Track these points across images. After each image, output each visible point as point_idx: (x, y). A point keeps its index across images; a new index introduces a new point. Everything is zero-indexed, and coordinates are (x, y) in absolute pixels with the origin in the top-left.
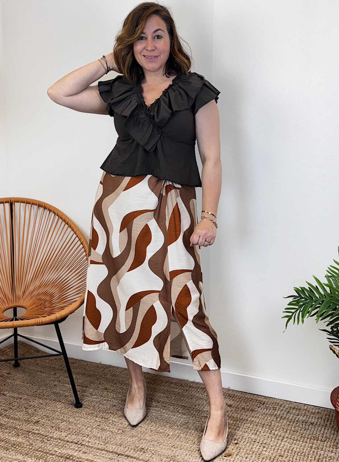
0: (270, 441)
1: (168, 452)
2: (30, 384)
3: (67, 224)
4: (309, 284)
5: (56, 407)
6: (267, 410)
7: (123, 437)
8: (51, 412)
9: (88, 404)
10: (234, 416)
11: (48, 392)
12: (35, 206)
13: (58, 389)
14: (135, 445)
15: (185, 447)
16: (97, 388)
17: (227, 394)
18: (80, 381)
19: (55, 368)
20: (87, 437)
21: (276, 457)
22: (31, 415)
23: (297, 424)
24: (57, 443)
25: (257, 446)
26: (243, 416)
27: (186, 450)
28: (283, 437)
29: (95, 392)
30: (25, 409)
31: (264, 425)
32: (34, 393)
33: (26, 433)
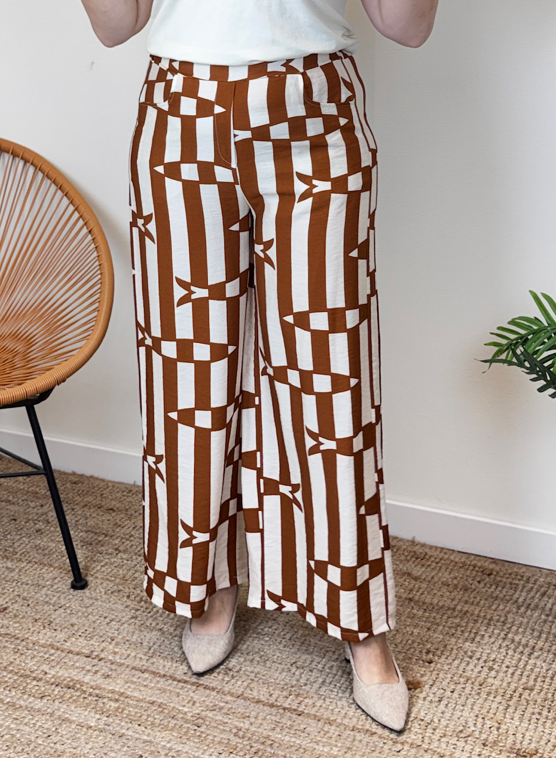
0: (504, 656)
1: (283, 677)
5: (42, 578)
6: (497, 587)
8: (33, 587)
9: (110, 572)
10: (425, 600)
11: (24, 545)
13: (45, 540)
15: (319, 666)
16: (128, 536)
17: (411, 551)
18: (92, 522)
19: (37, 493)
20: (110, 643)
21: (517, 691)
24: (47, 656)
25: (475, 667)
26: (446, 599)
27: (321, 671)
28: (531, 647)
29: (125, 544)
31: (490, 620)
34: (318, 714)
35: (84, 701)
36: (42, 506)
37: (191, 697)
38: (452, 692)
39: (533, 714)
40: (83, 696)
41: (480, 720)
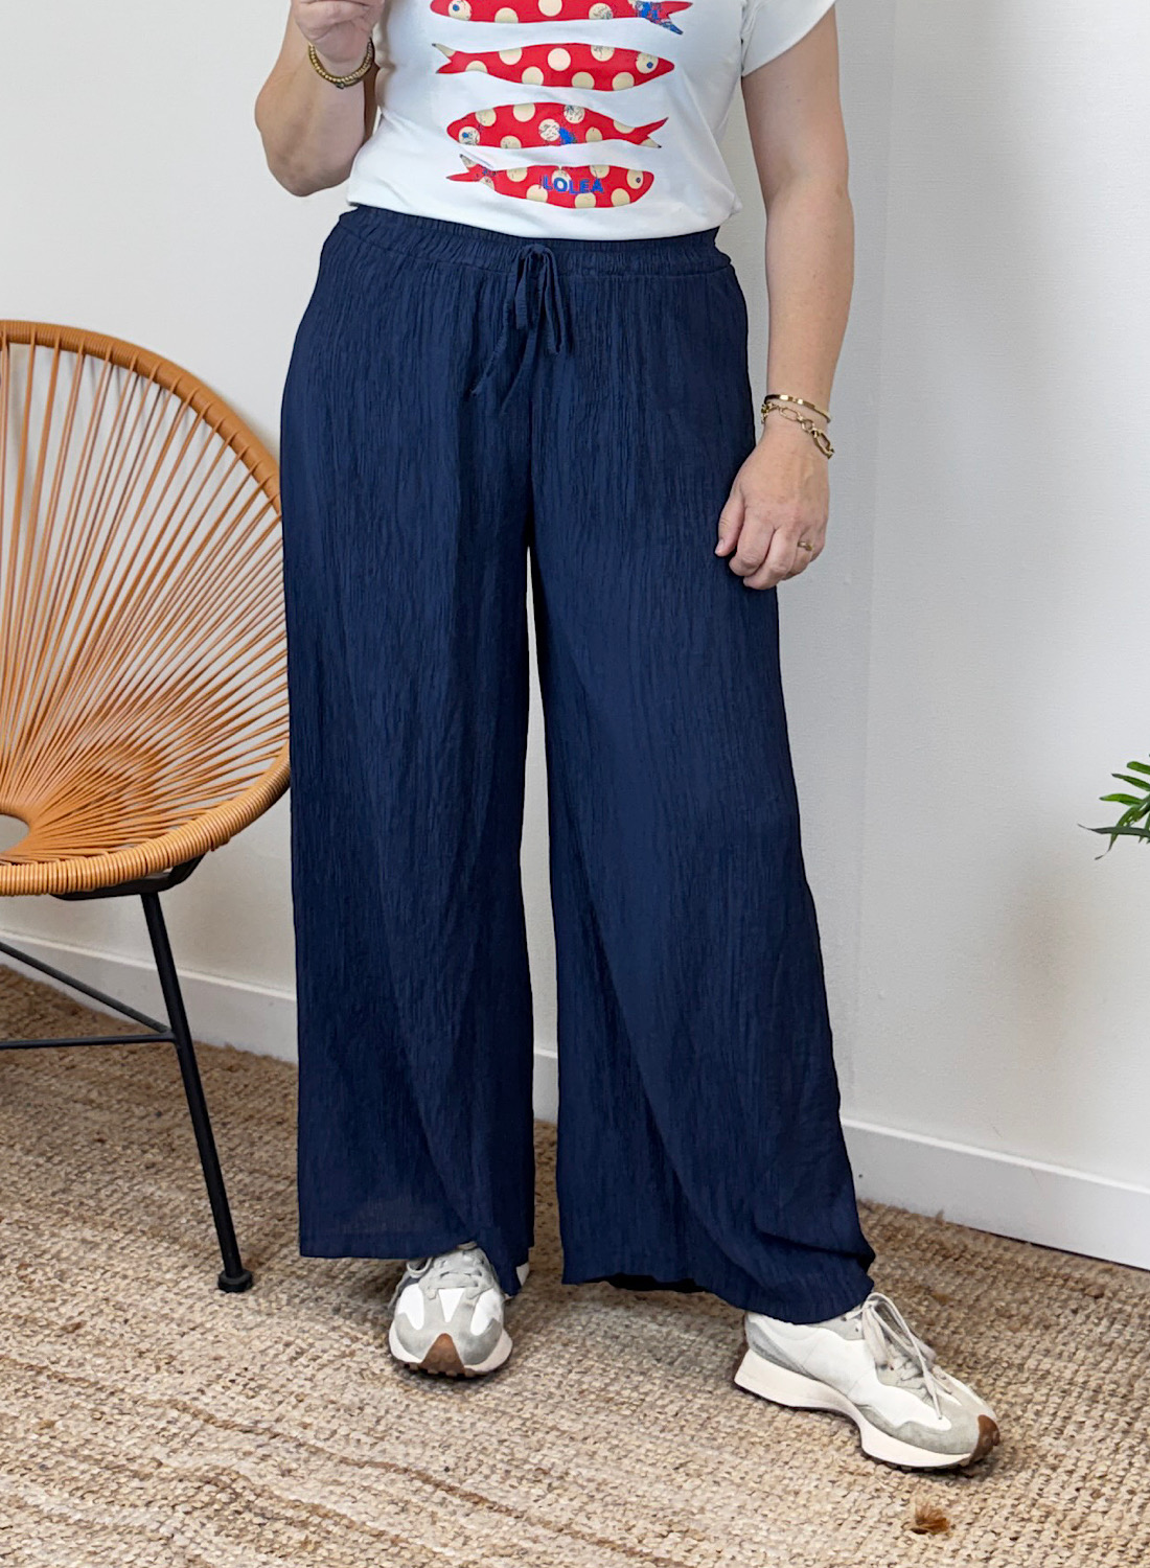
0: (1125, 1470)
1: (657, 1493)
2: (41, 1154)
5: (155, 1265)
6: (1112, 1323)
8: (136, 1284)
10: (959, 1346)
11: (120, 1195)
13: (164, 1185)
14: (506, 1451)
15: (735, 1473)
17: (933, 1242)
18: (262, 1154)
19: (149, 1087)
20: (294, 1407)
22: (44, 1293)
24: (162, 1424)
25: (1062, 1487)
26: (1003, 1346)
27: (739, 1486)
30: (18, 1268)
31: (1096, 1391)
32: (56, 1199)
33: (23, 1377)
36: (159, 1114)
37: (462, 1527)
38: (1014, 1539)
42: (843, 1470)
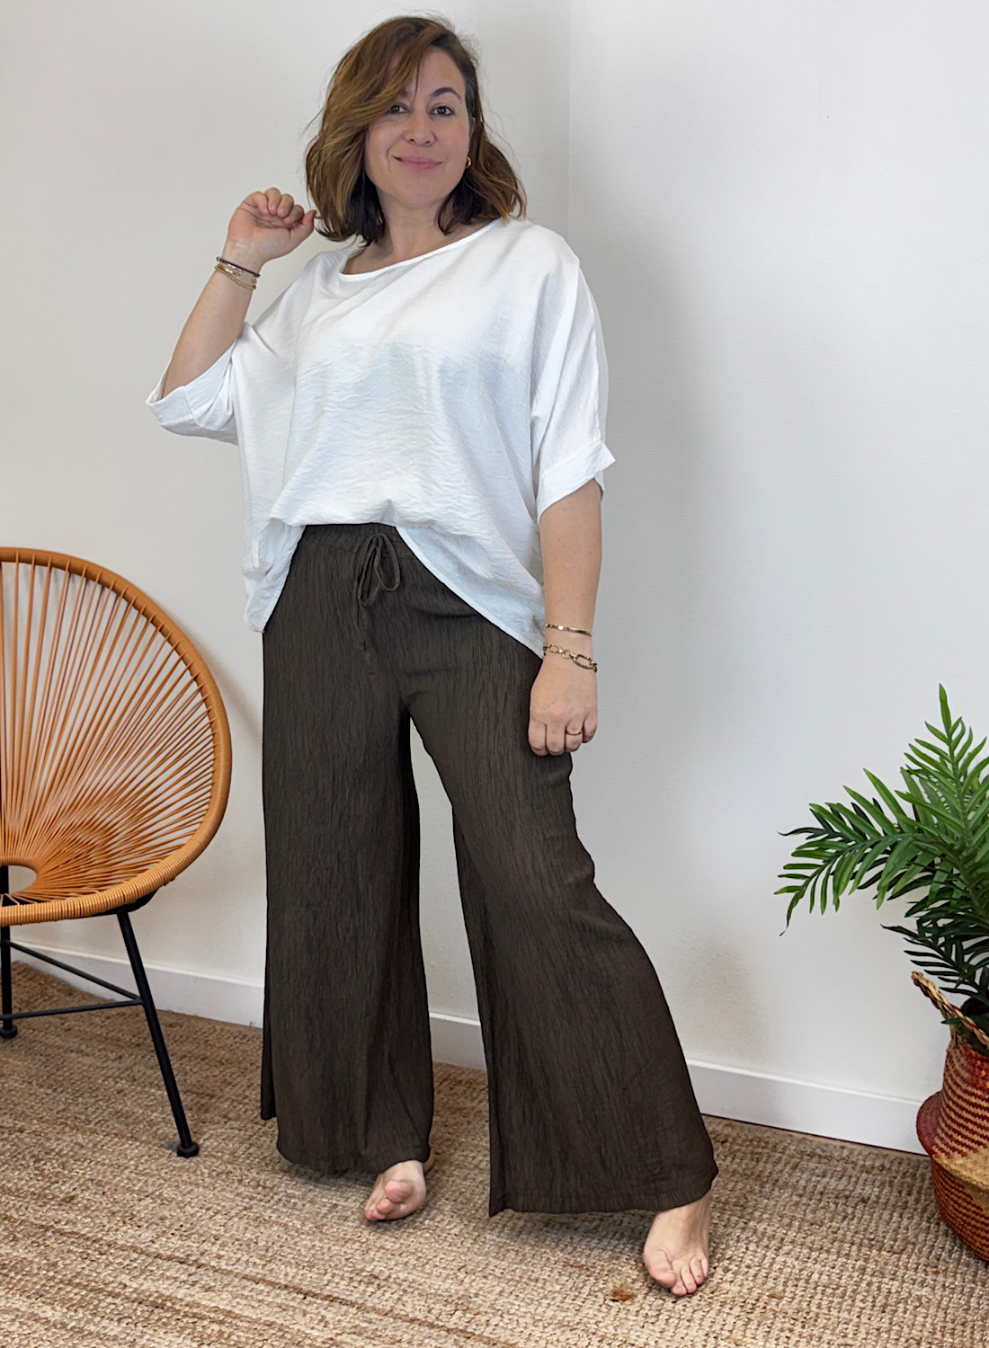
0: (743, 1252)
1: (447, 1286)
2: (49, 1088)
3: (152, 622)
4: (854, 795)
5: (123, 1156)
6: (733, 1159)
7: (317, 1243)
8: (110, 1169)
9: (217, 1146)
11: (101, 1111)
12: (59, 571)
13: (129, 1103)
14: (351, 1265)
15: (497, 1270)
16: (241, 1098)
18: (193, 1079)
19: (119, 1040)
20: (213, 1244)
21: (761, 1300)
22: (51, 1177)
23: (820, 1200)
24: (128, 1262)
27: (500, 1278)
28: (779, 1240)
29: (237, 1109)
30: (35, 1162)
31: (727, 1203)
32: (59, 1116)
33: (37, 1233)
34: (492, 1336)
35: (177, 1324)
37: (322, 1316)
38: (675, 1302)
39: (782, 1330)
40: (175, 1317)
41: (712, 1340)
42: (566, 1264)
